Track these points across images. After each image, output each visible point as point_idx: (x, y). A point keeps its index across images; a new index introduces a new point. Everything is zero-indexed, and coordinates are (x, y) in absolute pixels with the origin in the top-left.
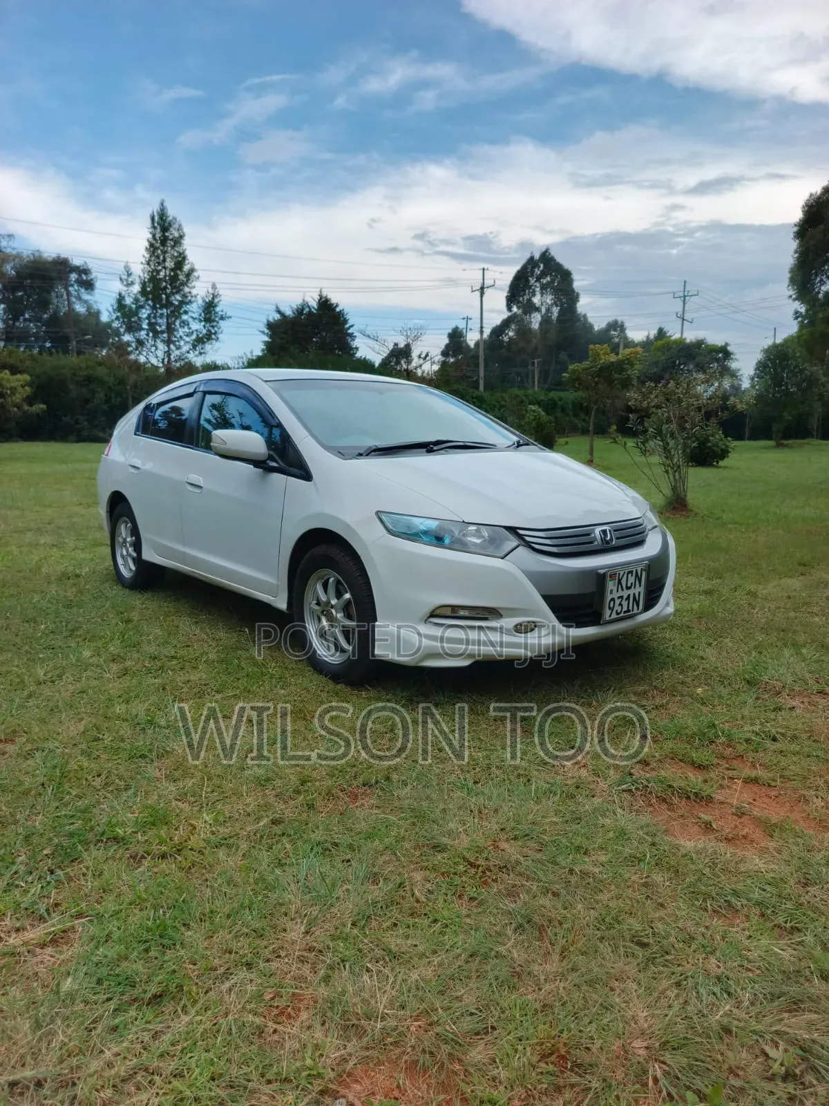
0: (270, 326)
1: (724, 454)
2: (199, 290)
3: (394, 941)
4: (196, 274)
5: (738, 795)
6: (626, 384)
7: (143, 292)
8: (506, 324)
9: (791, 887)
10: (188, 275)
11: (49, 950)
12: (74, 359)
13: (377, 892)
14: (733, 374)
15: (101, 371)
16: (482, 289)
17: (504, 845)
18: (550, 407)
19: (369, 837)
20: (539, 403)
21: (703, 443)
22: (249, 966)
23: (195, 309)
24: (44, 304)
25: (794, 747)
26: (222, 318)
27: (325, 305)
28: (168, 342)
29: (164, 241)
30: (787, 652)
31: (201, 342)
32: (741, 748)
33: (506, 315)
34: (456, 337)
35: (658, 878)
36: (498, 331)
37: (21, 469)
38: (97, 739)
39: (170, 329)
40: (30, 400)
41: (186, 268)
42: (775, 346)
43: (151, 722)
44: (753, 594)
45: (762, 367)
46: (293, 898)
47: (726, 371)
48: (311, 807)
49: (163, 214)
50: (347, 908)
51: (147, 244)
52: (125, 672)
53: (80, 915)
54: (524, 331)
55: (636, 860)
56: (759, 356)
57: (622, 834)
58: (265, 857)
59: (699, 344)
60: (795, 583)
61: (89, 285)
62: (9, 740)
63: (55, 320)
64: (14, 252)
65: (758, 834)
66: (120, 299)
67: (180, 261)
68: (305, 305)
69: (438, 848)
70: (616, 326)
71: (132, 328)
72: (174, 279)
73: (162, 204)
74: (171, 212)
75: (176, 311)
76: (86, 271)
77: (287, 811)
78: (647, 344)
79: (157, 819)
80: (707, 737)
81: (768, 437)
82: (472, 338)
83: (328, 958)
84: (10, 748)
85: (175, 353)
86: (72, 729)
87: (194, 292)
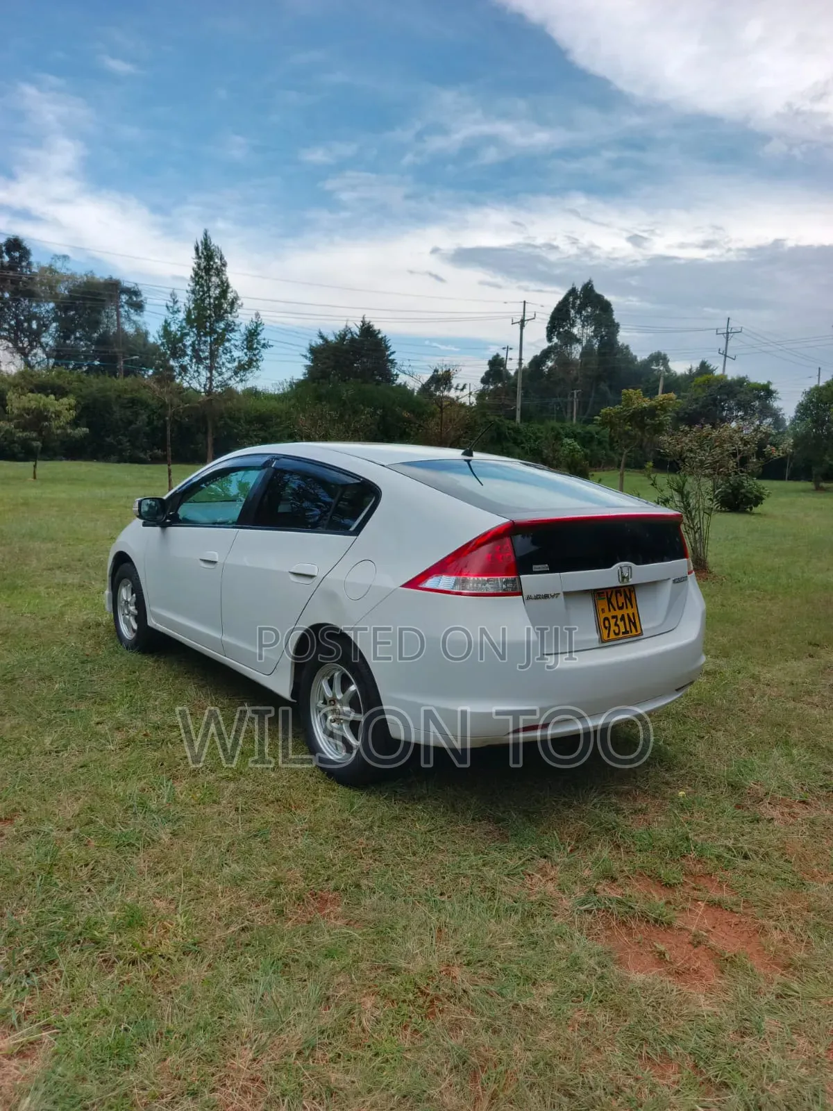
0: (313, 350)
1: (758, 500)
2: (243, 318)
3: (335, 1076)
4: (239, 302)
5: (698, 920)
6: (658, 429)
7: (188, 319)
8: (546, 354)
9: (728, 1037)
10: (232, 304)
11: (15, 1062)
12: (121, 382)
13: (329, 1018)
14: (775, 415)
15: (145, 395)
16: (522, 323)
17: (456, 971)
18: (586, 440)
19: (329, 955)
20: (575, 436)
21: (737, 488)
22: (194, 1094)
23: (237, 337)
24: (96, 324)
25: (763, 867)
26: (264, 346)
27: (368, 331)
28: (210, 369)
29: (208, 270)
30: (776, 752)
31: (243, 368)
32: (710, 867)
33: (546, 345)
34: (497, 365)
35: (601, 1017)
36: (538, 362)
37: (61, 492)
38: (91, 822)
39: (213, 356)
40: (75, 423)
41: (230, 296)
42: (817, 389)
43: (143, 804)
44: (756, 678)
45: (803, 409)
46: (246, 1018)
47: (767, 411)
48: (281, 913)
49: (206, 244)
50: (298, 1033)
51: (192, 273)
52: (129, 742)
53: (47, 1027)
54: (564, 362)
55: (580, 995)
56: (800, 398)
57: (575, 965)
58: (227, 969)
59: (741, 382)
60: (801, 667)
61: (139, 307)
62: (8, 820)
63: (104, 341)
64: (69, 273)
65: (709, 969)
66: (166, 325)
67: (224, 288)
68: (347, 330)
69: (393, 971)
70: (659, 358)
71: (177, 353)
72: (218, 307)
73: (206, 234)
74: (215, 242)
75: (221, 339)
76: (136, 293)
77: (258, 915)
78: (690, 377)
79: (133, 920)
80: (677, 850)
81: (808, 478)
82: (512, 367)
83: (271, 1091)
84: (9, 830)
85: (218, 379)
86: (71, 809)
87: (237, 321)
